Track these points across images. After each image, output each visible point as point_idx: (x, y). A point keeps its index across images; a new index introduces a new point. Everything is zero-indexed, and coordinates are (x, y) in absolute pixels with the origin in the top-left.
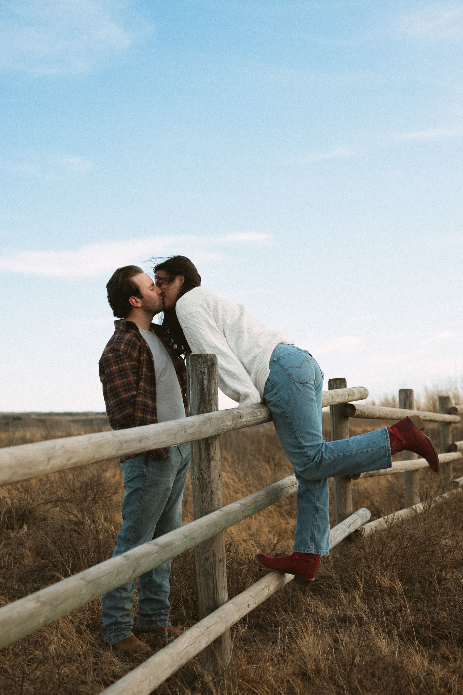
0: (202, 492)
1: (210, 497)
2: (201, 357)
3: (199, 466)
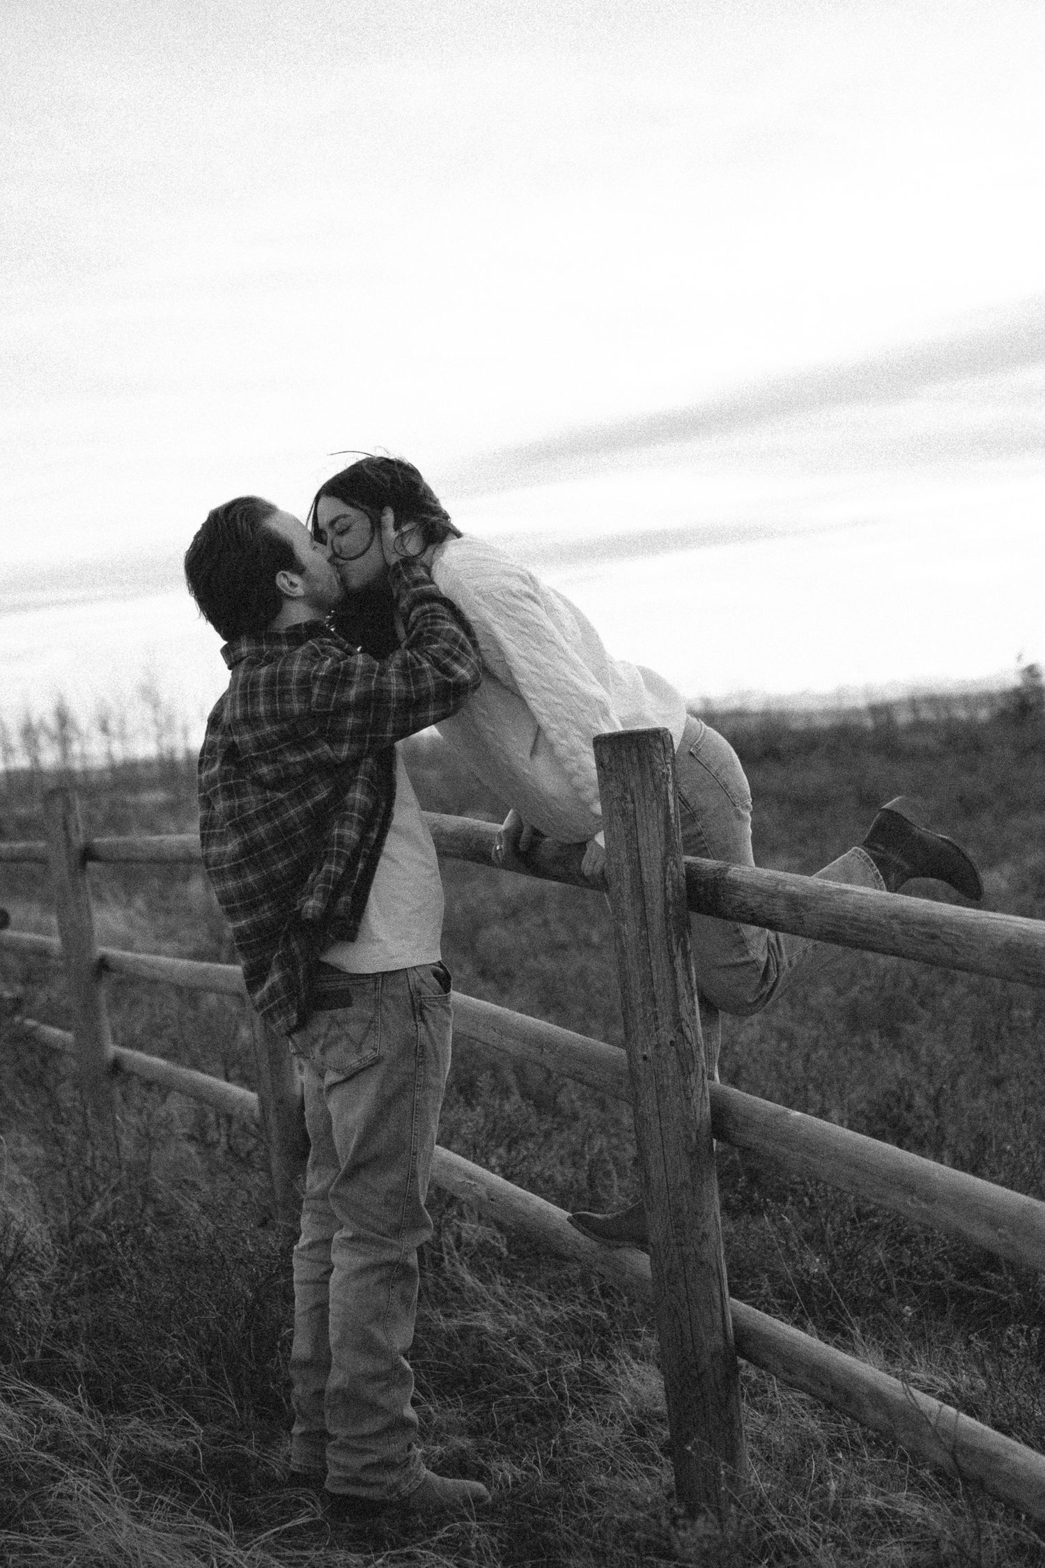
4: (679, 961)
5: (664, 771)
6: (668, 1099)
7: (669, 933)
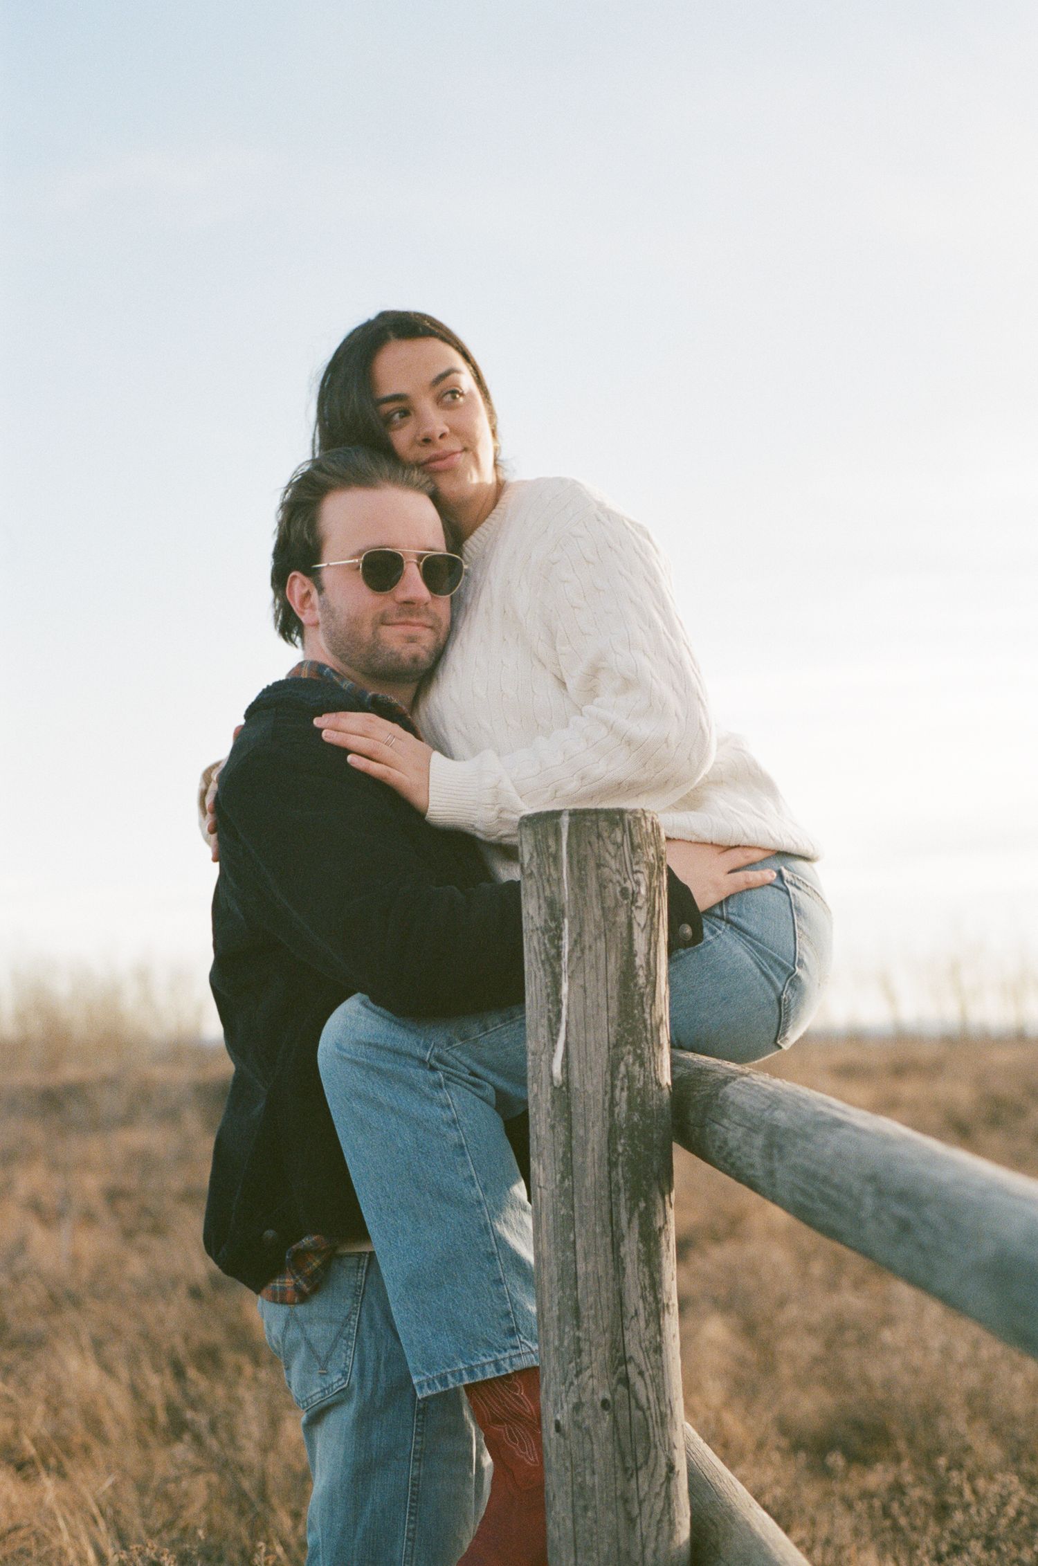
0: (626, 1470)
1: (663, 1494)
2: (622, 819)
3: (614, 1341)
4: (631, 1247)
5: (629, 885)
6: (590, 1514)
7: (613, 1191)
